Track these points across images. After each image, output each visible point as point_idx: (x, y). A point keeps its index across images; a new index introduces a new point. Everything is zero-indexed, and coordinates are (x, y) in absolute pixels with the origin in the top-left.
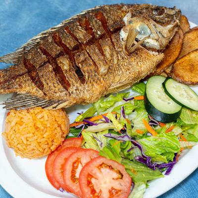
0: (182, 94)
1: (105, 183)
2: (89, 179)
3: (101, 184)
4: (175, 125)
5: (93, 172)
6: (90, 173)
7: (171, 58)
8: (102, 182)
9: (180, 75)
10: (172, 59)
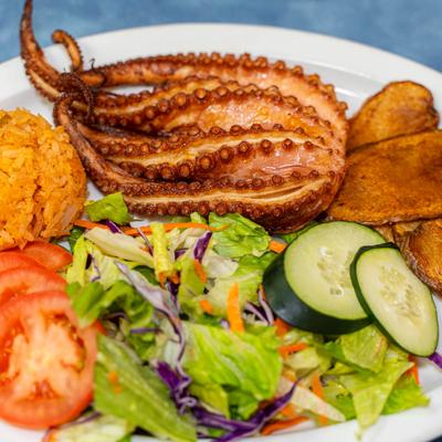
0: (393, 295)
1: (39, 360)
2: (13, 332)
3: (29, 357)
4: (311, 346)
5: (30, 321)
6: (22, 319)
7: (428, 206)
8: (35, 353)
9: (425, 252)
10: (430, 209)
